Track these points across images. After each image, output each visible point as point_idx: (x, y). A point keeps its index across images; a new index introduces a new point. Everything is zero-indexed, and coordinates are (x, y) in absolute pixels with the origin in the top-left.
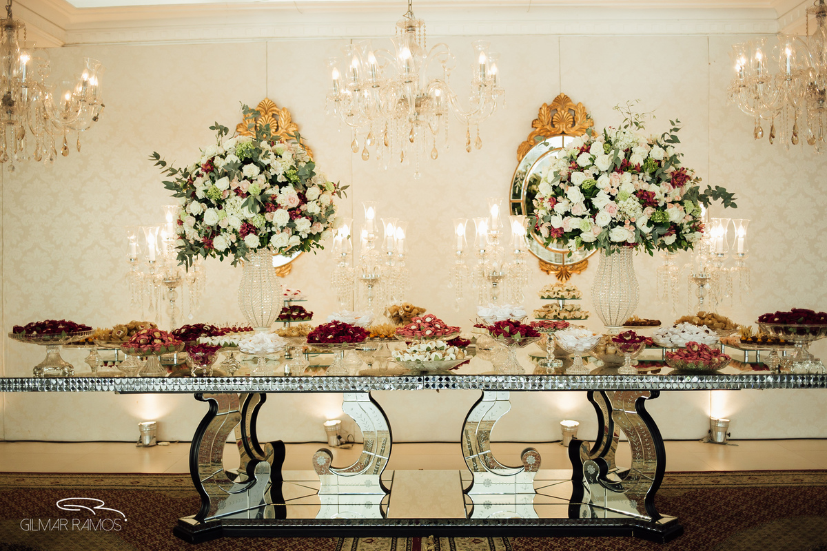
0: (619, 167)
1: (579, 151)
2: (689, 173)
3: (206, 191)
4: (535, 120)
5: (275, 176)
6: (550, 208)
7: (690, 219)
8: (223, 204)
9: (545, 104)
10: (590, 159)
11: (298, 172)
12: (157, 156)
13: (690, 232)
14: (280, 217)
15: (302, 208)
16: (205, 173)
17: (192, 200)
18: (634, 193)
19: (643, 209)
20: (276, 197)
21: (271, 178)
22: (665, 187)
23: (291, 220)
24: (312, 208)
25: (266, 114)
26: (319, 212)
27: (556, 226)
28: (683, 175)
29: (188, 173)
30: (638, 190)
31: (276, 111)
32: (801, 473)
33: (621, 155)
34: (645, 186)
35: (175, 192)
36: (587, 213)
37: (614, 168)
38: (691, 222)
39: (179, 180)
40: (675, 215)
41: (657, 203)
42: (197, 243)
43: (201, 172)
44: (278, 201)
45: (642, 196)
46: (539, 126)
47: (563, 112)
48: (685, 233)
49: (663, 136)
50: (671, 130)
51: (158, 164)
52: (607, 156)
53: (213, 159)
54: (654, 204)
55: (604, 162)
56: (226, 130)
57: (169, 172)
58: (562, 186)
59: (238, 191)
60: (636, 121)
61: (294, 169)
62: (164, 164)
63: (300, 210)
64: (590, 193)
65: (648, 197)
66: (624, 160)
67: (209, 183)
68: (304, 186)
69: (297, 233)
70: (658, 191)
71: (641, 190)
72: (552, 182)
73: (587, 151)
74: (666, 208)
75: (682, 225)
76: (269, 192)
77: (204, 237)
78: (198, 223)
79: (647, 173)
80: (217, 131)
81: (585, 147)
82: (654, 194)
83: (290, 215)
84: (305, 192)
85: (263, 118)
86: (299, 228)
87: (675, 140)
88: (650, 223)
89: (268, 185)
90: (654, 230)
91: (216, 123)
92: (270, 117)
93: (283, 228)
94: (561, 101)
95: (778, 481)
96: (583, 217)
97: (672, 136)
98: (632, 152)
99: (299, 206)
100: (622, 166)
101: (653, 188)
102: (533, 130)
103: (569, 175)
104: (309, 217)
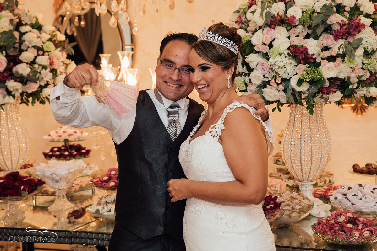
18: (288, 49)
19: (296, 66)
26: (28, 73)
30: (292, 45)
41: (314, 59)
54: (308, 60)
63: (9, 72)
71: (296, 45)
74: (321, 65)
79: (306, 26)
84: (19, 55)
88: (300, 81)
90: (308, 87)
101: (309, 43)
104: (19, 78)
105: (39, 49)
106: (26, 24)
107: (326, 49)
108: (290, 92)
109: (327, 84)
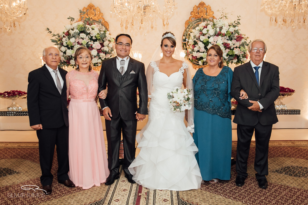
0: (217, 34)
1: (203, 28)
2: (243, 36)
3: (66, 43)
4: (192, 12)
5: (92, 37)
6: (192, 49)
7: (243, 53)
8: (73, 48)
9: (196, 6)
10: (207, 31)
11: (100, 36)
12: (48, 29)
13: (242, 58)
14: (94, 52)
15: (102, 49)
16: (66, 36)
17: (62, 46)
18: (222, 44)
19: (225, 50)
20: (92, 45)
21: (90, 37)
22: (234, 41)
23: (98, 53)
24: (106, 49)
25: (91, 9)
26: (108, 50)
27: (194, 56)
28: (241, 37)
29: (60, 36)
30: (224, 42)
31: (94, 8)
32: (282, 142)
33: (218, 30)
34: (226, 41)
35: (56, 43)
36: (205, 51)
37: (215, 34)
38: (243, 54)
39: (57, 38)
40: (236, 52)
41: (231, 48)
42: (64, 61)
43: (64, 36)
44: (93, 46)
45: (225, 45)
46: (193, 14)
47: (202, 9)
48: (241, 58)
49: (235, 22)
50: (237, 20)
51: (49, 32)
52: (213, 30)
53: (69, 30)
54: (229, 48)
55: (212, 32)
56: (74, 19)
57: (53, 35)
58: (197, 41)
59: (78, 43)
60: (225, 15)
61: (99, 34)
62: (51, 32)
63: (101, 50)
64: (206, 44)
65: (227, 45)
66: (219, 32)
67: (68, 40)
68: (103, 40)
69: (100, 58)
70: (231, 43)
71: (225, 43)
72: (193, 39)
73: (206, 27)
74: (234, 50)
75: (240, 55)
76: (90, 43)
77: (67, 60)
78: (64, 54)
79: (227, 36)
80: (70, 20)
81: (206, 26)
82: (229, 44)
83: (98, 52)
84: (103, 43)
85: (90, 11)
86: (101, 56)
87: (239, 23)
88: (227, 55)
89: (89, 40)
90: (229, 57)
91: (70, 17)
92: (93, 11)
93: (95, 57)
94: (202, 4)
95: (273, 144)
96: (204, 52)
97: (238, 22)
98: (222, 28)
99: (101, 48)
100: (218, 34)
101: (229, 42)
102: (191, 15)
103: (199, 36)
104: (105, 52)
107: (234, 44)
109: (234, 56)
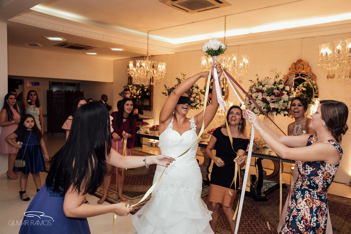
4: (290, 68)
9: (294, 63)
12: (165, 86)
19: (263, 104)
22: (273, 97)
34: (264, 97)
41: (268, 102)
45: (264, 100)
46: (291, 70)
47: (300, 65)
65: (266, 100)
70: (268, 99)
94: (300, 61)
98: (265, 86)
105: (197, 94)
106: (194, 87)
107: (272, 99)
108: (261, 111)
109: (272, 109)
